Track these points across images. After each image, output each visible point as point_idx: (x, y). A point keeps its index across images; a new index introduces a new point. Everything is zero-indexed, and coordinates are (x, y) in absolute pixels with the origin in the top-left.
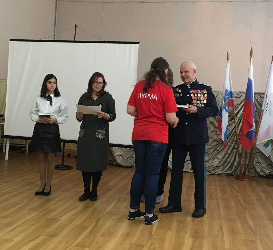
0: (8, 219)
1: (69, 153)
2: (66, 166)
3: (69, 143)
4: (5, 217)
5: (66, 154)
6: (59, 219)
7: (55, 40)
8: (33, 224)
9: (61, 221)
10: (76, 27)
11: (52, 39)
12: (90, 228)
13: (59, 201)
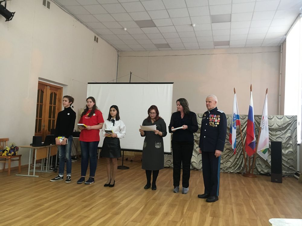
0: (87, 203)
1: (127, 158)
2: (125, 167)
3: (127, 151)
4: (85, 201)
5: (124, 159)
6: (121, 202)
7: (117, 82)
8: (103, 206)
9: (122, 204)
10: (131, 74)
11: (115, 82)
12: (141, 210)
13: (120, 190)
